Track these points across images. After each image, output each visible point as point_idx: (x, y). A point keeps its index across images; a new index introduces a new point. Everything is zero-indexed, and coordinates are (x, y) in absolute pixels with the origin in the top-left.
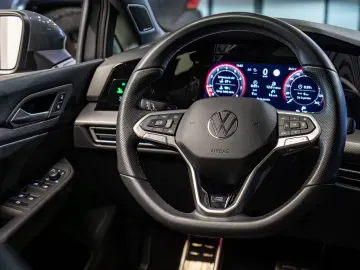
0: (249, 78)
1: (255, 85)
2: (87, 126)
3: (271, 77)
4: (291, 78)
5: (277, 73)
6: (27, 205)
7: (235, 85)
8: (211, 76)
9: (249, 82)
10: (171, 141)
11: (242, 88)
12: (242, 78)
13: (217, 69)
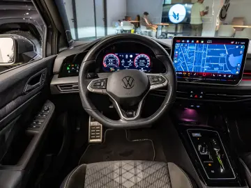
0: (121, 59)
1: (123, 61)
2: (56, 85)
3: (129, 58)
4: (137, 58)
5: (131, 56)
6: (39, 127)
7: (115, 62)
8: (105, 59)
9: (121, 60)
10: (104, 91)
11: (118, 62)
12: (118, 59)
13: (107, 56)
